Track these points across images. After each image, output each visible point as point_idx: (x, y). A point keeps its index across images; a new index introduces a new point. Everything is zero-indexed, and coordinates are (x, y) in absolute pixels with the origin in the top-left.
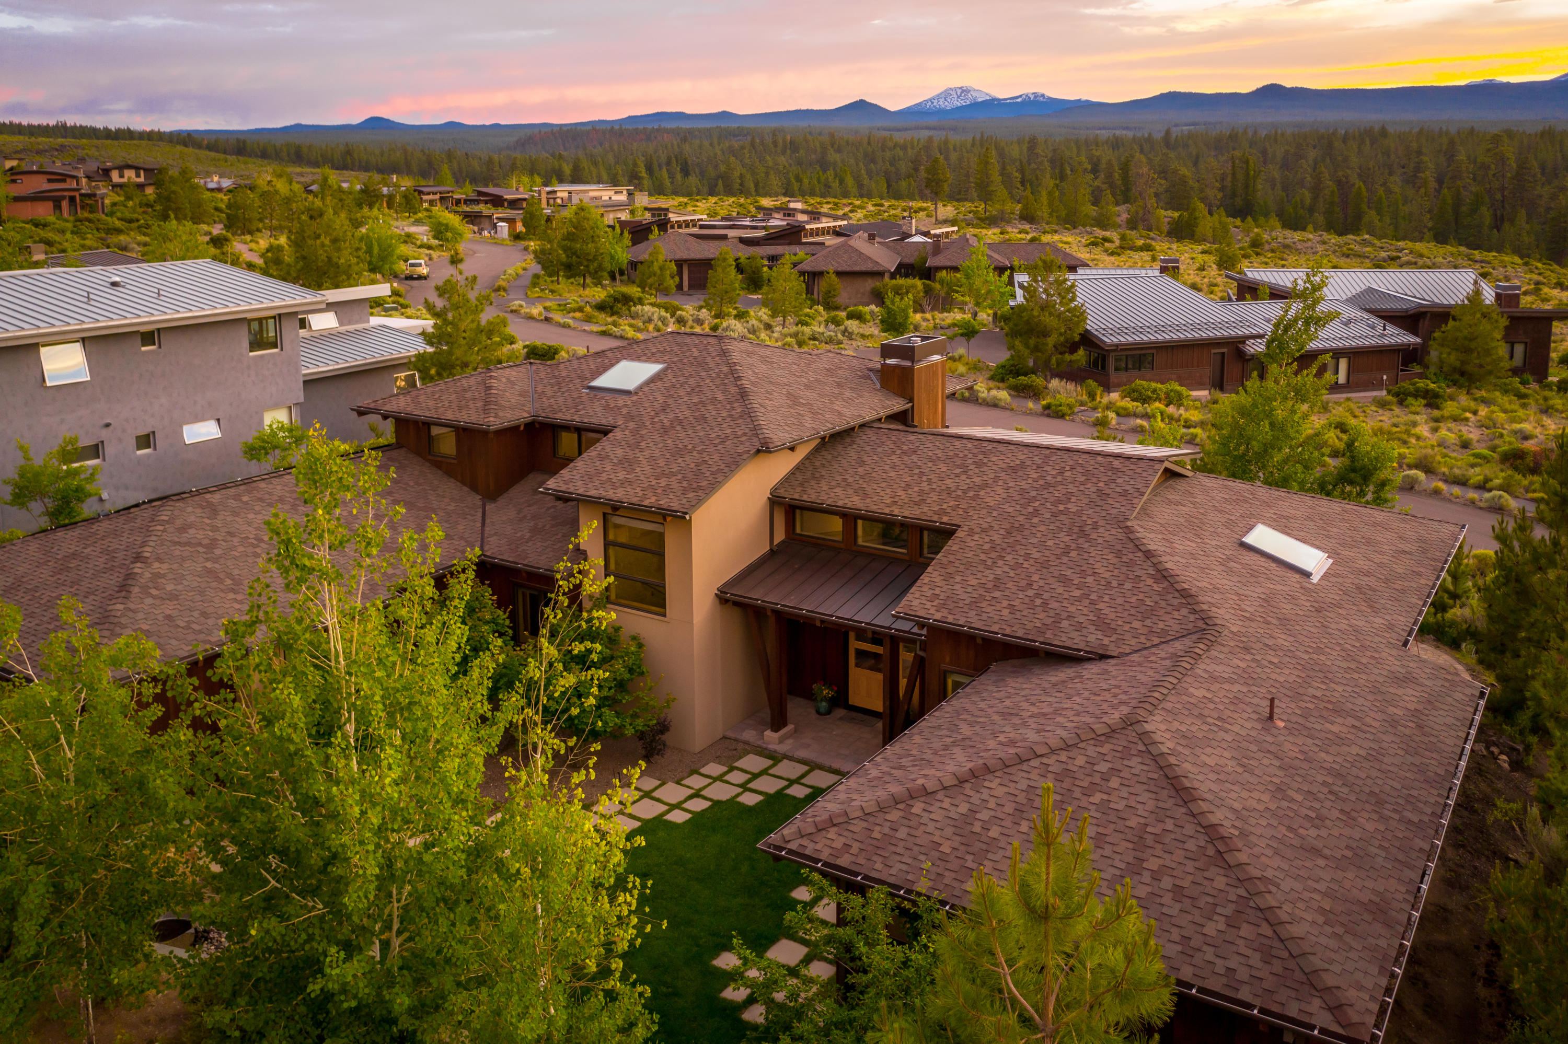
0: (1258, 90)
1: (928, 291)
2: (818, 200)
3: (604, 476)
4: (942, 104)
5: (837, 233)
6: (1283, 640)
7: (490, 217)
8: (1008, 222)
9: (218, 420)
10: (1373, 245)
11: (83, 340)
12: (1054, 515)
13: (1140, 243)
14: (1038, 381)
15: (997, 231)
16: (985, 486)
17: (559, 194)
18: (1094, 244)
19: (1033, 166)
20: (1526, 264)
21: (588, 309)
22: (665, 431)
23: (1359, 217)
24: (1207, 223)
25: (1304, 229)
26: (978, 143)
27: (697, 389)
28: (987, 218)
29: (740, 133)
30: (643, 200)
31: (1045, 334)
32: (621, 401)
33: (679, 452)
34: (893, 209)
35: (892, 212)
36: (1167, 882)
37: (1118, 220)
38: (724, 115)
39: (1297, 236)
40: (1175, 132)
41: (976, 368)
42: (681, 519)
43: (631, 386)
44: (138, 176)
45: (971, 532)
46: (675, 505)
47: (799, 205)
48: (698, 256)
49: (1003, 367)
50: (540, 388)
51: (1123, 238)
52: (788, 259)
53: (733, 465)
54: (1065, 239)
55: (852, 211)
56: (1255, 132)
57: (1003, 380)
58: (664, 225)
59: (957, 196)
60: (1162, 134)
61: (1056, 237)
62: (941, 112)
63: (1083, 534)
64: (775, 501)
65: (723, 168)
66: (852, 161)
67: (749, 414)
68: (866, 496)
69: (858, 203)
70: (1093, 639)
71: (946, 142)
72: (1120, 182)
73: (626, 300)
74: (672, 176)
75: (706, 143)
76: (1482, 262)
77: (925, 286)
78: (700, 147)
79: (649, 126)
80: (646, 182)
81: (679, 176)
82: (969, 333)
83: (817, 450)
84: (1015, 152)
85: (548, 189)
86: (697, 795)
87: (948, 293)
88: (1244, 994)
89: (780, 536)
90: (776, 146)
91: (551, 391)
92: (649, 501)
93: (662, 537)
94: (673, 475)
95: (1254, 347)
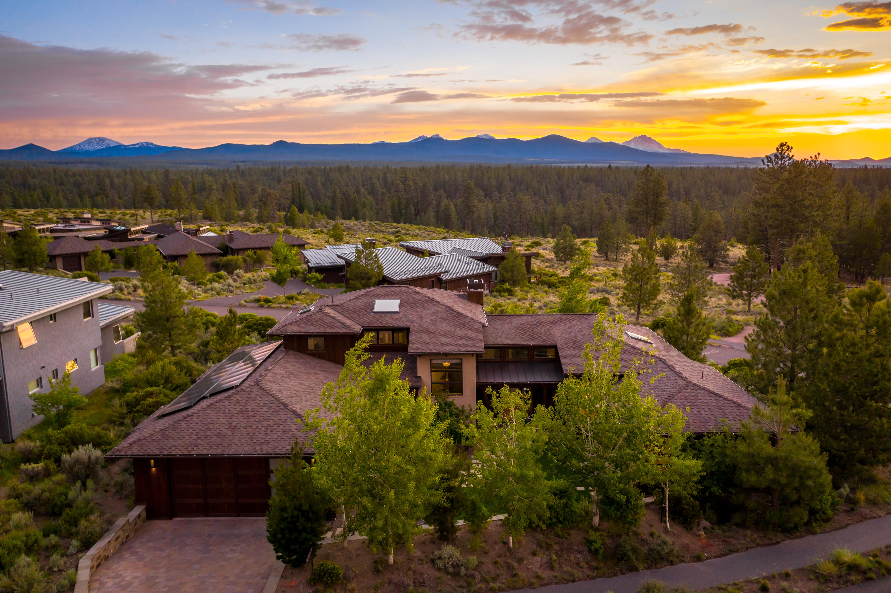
3: (431, 344)
9: (76, 359)
27: (425, 308)
32: (396, 316)
43: (395, 309)
45: (562, 345)
53: (480, 333)
62: (87, 153)
67: (461, 314)
68: (511, 339)
91: (355, 316)
92: (463, 350)
93: (461, 364)
94: (460, 340)
95: (445, 277)
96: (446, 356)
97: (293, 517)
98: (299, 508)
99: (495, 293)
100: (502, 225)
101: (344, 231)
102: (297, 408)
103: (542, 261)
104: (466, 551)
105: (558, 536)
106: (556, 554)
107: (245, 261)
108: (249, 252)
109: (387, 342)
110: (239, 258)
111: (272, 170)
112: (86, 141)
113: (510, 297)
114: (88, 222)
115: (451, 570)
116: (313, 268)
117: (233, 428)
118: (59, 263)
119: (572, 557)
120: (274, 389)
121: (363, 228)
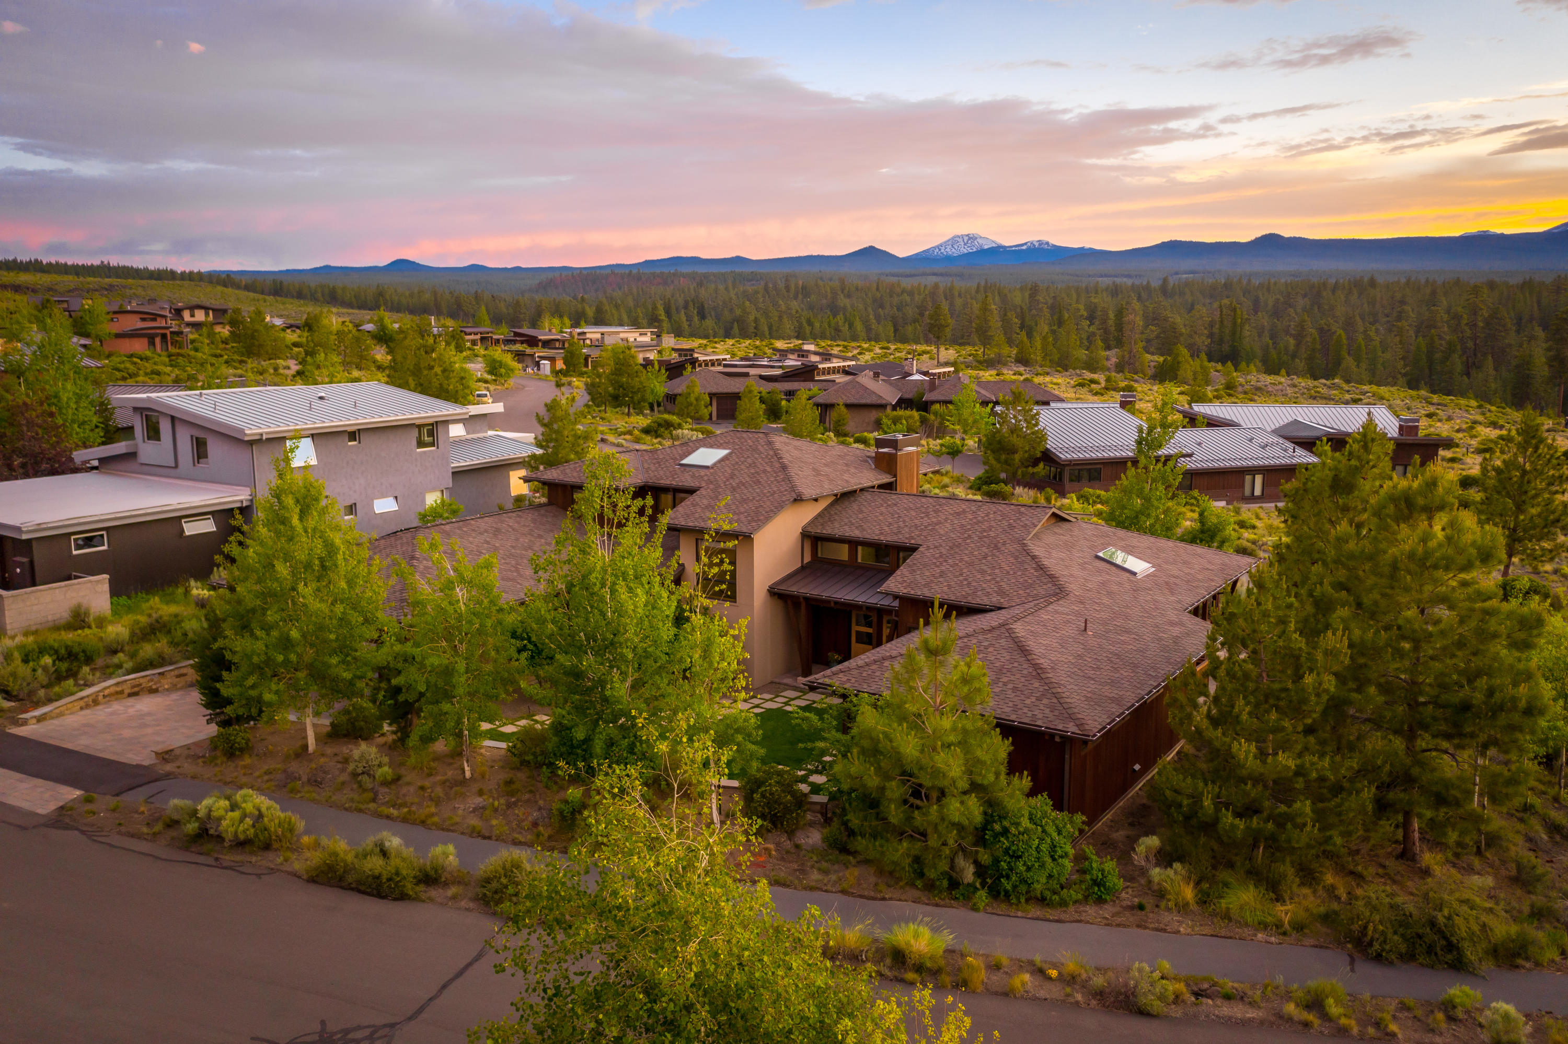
0: (1257, 239)
1: (923, 421)
2: (829, 342)
3: (697, 515)
4: (949, 251)
5: (846, 372)
6: (1106, 600)
7: (532, 356)
8: (1005, 364)
9: (396, 498)
10: (1342, 388)
11: (313, 436)
12: (980, 538)
13: (1123, 384)
14: (1008, 489)
15: (994, 372)
16: (939, 523)
17: (588, 336)
18: (1082, 385)
19: (1034, 312)
20: (1480, 407)
21: (636, 432)
22: (734, 489)
23: (1338, 362)
24: (1189, 366)
25: (1277, 374)
26: (982, 289)
27: (753, 465)
28: (985, 361)
29: (753, 278)
30: (669, 341)
31: (1014, 451)
32: (703, 472)
33: (744, 501)
34: (898, 351)
35: (898, 355)
36: (1010, 686)
37: (1107, 364)
38: (738, 260)
39: (1269, 379)
40: (1171, 282)
41: (959, 481)
42: (746, 538)
43: (709, 463)
44: (207, 314)
45: (928, 548)
46: (744, 530)
47: (811, 347)
48: (725, 391)
49: (980, 478)
50: (646, 466)
51: (1108, 380)
52: (803, 395)
53: (779, 507)
54: (1055, 381)
55: (860, 354)
56: (1249, 280)
57: (979, 489)
58: (694, 362)
59: (959, 340)
60: (1160, 282)
61: (1048, 379)
62: (949, 259)
63: (996, 547)
64: (805, 535)
65: (738, 312)
66: (861, 306)
67: (788, 479)
68: (864, 530)
69: (866, 346)
70: (995, 599)
71: (951, 289)
72: (1113, 329)
73: (668, 425)
74: (689, 319)
75: (721, 287)
76: (1439, 404)
77: (921, 417)
78: (716, 290)
79: (666, 270)
80: (666, 325)
81: (696, 319)
82: (954, 453)
83: (832, 504)
84: (1018, 298)
85: (578, 330)
86: (757, 706)
87: (941, 424)
88: (1039, 723)
89: (807, 559)
90: (788, 291)
91: (654, 467)
92: (729, 528)
93: (736, 552)
94: (740, 514)
95: (1181, 464)
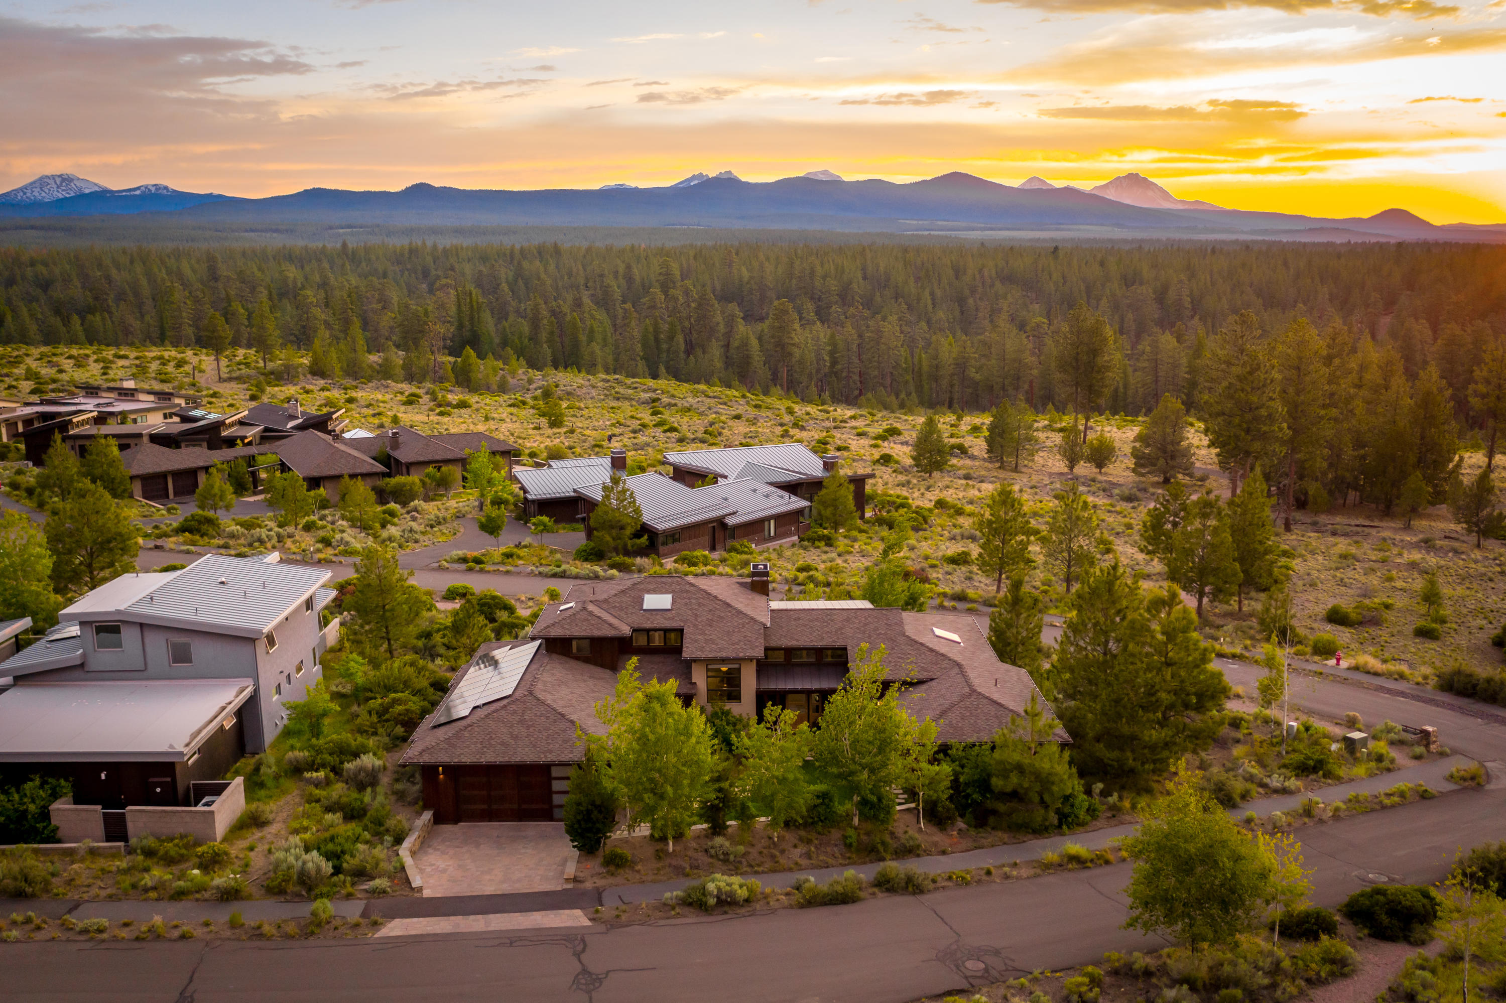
0: (407, 189)
3: (707, 649)
9: (302, 661)
14: (627, 559)
27: (701, 604)
32: (669, 614)
43: (667, 607)
45: (853, 647)
48: (182, 466)
49: (584, 551)
50: (614, 614)
53: (761, 635)
57: (588, 560)
62: (37, 205)
70: (925, 674)
91: (622, 614)
92: (741, 655)
93: (739, 670)
94: (737, 643)
95: (731, 521)
96: (723, 661)
97: (588, 810)
98: (593, 803)
99: (806, 543)
100: (844, 374)
101: (561, 399)
102: (574, 717)
103: (894, 471)
104: (734, 843)
105: (819, 833)
106: (816, 847)
107: (424, 483)
108: (430, 470)
109: (657, 644)
110: (414, 479)
111: (411, 251)
112: (35, 182)
113: (827, 549)
114: (133, 395)
115: (722, 857)
116: (533, 501)
117: (516, 738)
118: (137, 488)
119: (829, 849)
120: (549, 698)
121: (594, 393)
